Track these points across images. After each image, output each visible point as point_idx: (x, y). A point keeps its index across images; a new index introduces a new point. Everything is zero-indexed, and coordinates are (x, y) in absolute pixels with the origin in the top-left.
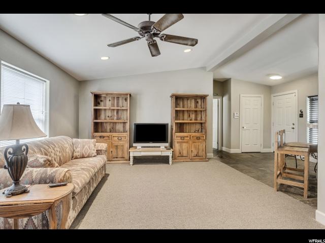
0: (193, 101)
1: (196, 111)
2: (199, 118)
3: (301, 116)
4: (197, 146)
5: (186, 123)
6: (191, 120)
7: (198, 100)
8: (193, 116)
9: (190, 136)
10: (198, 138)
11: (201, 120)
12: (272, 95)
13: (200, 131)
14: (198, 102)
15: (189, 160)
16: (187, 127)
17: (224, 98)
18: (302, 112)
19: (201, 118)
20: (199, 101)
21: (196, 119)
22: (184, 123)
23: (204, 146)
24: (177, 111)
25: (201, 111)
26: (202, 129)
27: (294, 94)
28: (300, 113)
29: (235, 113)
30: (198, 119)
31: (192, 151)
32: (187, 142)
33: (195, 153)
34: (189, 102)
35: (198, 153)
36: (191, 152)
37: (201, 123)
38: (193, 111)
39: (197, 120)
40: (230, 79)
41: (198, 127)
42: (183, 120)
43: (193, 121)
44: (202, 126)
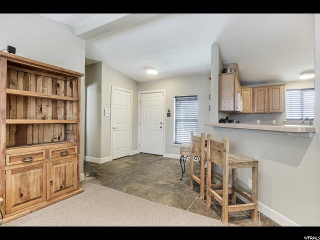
0: (50, 81)
1: (55, 101)
2: (61, 115)
3: (169, 115)
4: (63, 170)
5: (32, 125)
6: (44, 119)
7: (59, 82)
8: (48, 110)
9: (47, 151)
10: (64, 154)
11: (65, 119)
12: (139, 92)
13: (62, 138)
14: (58, 85)
15: (45, 203)
16: (36, 133)
17: (88, 88)
18: (169, 111)
19: (65, 114)
20: (62, 83)
21: (55, 117)
22: (27, 125)
23: (76, 166)
24: (10, 97)
25: (65, 102)
26: (66, 134)
27: (162, 93)
28: (168, 112)
29: (106, 110)
30: (59, 116)
31: (51, 182)
32: (40, 166)
33: (58, 183)
34: (40, 80)
35: (64, 182)
36: (49, 184)
37: (65, 125)
38: (48, 99)
39: (57, 118)
40: (101, 62)
41: (59, 131)
42: (26, 118)
43: (49, 121)
44: (66, 130)
